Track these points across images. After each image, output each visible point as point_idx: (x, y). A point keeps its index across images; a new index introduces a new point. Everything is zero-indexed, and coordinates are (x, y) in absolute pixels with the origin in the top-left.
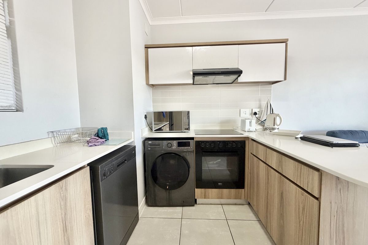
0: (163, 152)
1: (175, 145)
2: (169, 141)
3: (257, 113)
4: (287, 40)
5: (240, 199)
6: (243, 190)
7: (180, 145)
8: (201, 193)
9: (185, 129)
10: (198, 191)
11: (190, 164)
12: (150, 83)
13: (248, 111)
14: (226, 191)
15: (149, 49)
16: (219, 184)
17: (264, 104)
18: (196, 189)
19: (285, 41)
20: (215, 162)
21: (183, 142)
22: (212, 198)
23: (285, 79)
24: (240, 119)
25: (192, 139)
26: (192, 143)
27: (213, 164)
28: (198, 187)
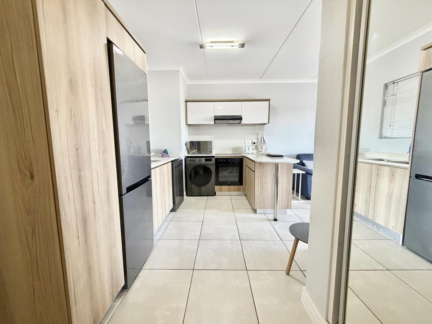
0: (197, 164)
1: (203, 160)
2: (200, 158)
3: (256, 143)
4: (270, 99)
5: (240, 191)
6: (242, 186)
7: (206, 160)
8: (218, 188)
9: (210, 152)
10: (217, 188)
11: (212, 171)
12: (188, 124)
13: (250, 142)
14: (232, 187)
15: (188, 103)
16: (229, 183)
17: (260, 137)
18: (215, 186)
19: (268, 100)
20: (227, 172)
21: (208, 159)
22: (224, 191)
23: (269, 123)
24: (244, 146)
25: (213, 157)
26: (213, 159)
27: (226, 173)
28: (216, 185)
